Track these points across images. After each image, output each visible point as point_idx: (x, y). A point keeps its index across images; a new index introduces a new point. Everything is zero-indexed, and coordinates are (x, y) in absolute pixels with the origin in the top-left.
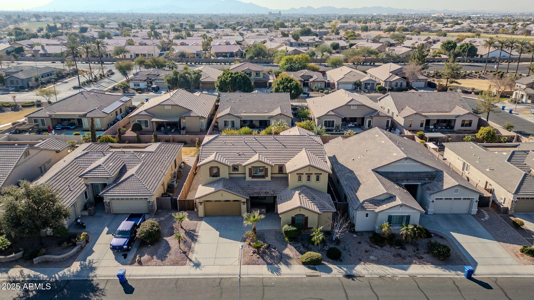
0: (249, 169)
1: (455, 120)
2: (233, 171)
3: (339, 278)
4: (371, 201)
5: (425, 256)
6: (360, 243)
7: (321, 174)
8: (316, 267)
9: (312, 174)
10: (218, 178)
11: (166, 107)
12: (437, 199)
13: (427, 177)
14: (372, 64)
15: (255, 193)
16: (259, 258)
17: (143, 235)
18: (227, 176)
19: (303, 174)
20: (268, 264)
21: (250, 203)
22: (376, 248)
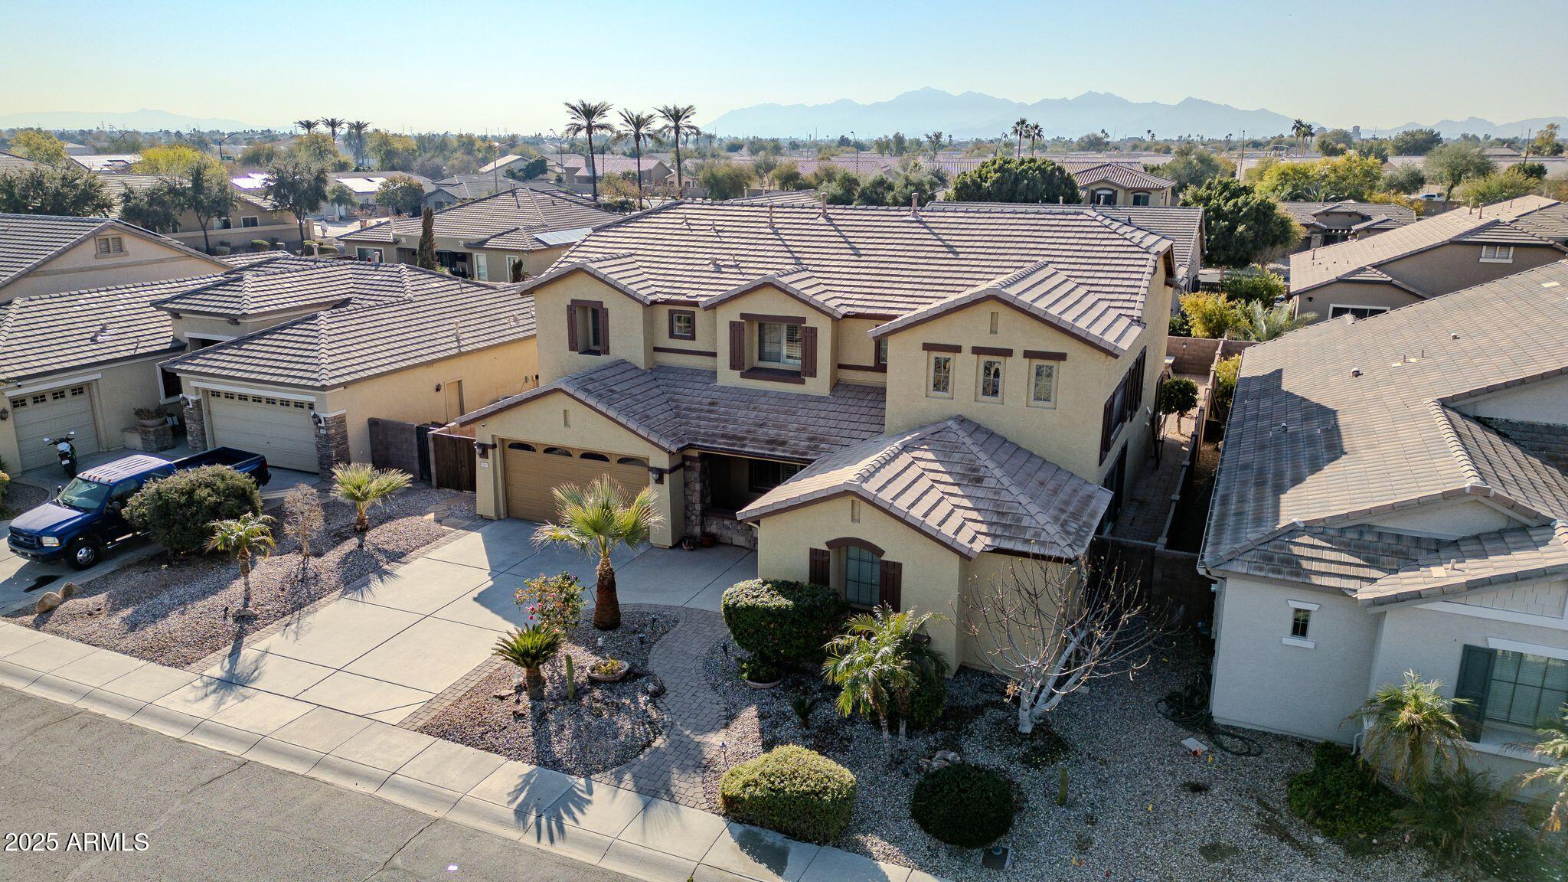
0: (733, 324)
2: (672, 335)
4: (1351, 535)
7: (1061, 357)
9: (1008, 353)
10: (602, 359)
15: (724, 436)
16: (520, 717)
18: (639, 358)
19: (957, 349)
20: (542, 760)
21: (698, 487)
22: (1309, 851)
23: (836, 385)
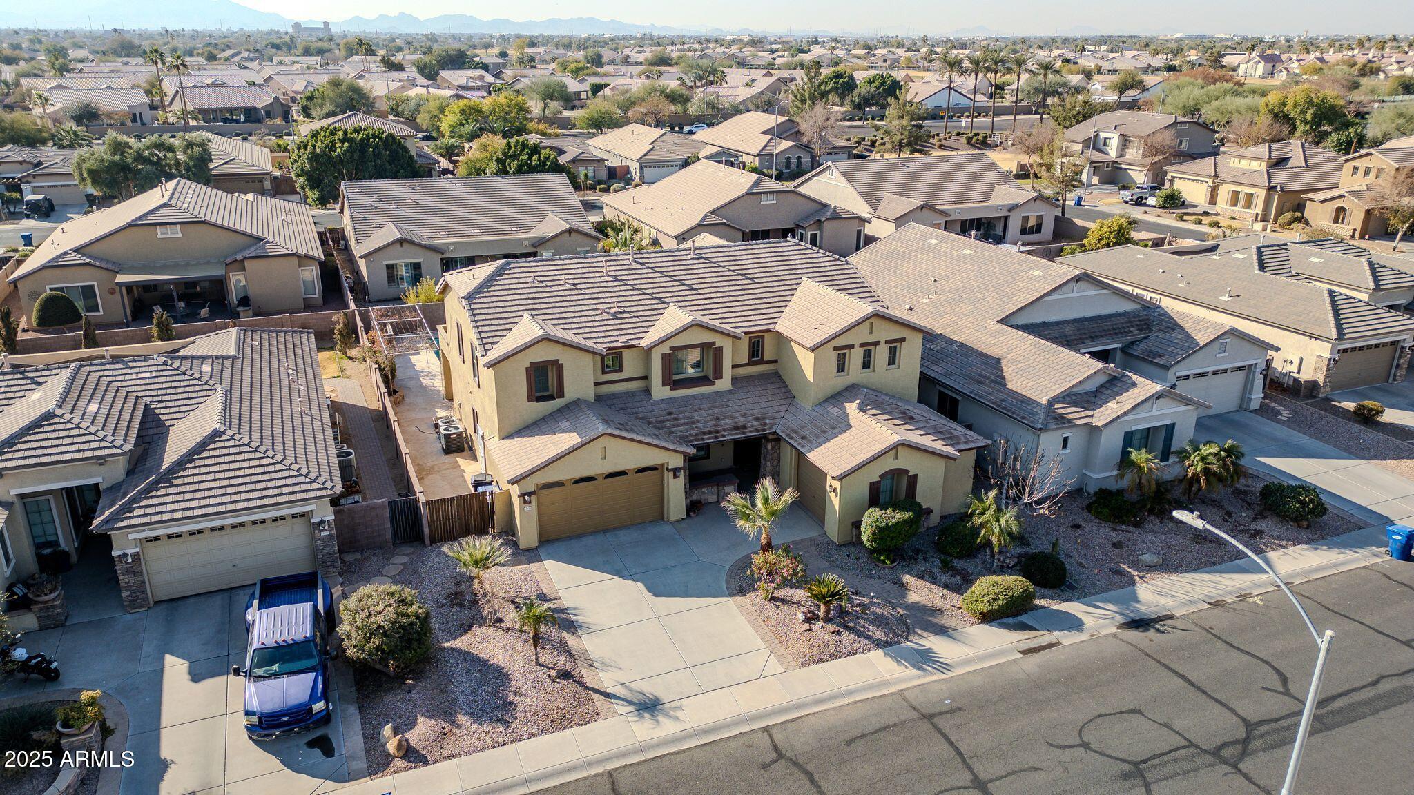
0: (665, 357)
1: (1006, 218)
2: (606, 372)
3: (1114, 635)
4: (1072, 399)
5: (1261, 525)
6: (1077, 527)
7: (903, 340)
8: (1024, 618)
9: (878, 343)
10: (559, 403)
11: (161, 233)
12: (1179, 378)
13: (1133, 326)
14: (677, 129)
15: (704, 433)
16: (838, 633)
17: (375, 641)
18: (589, 393)
19: (851, 347)
20: (880, 645)
21: (688, 472)
23: (735, 380)
